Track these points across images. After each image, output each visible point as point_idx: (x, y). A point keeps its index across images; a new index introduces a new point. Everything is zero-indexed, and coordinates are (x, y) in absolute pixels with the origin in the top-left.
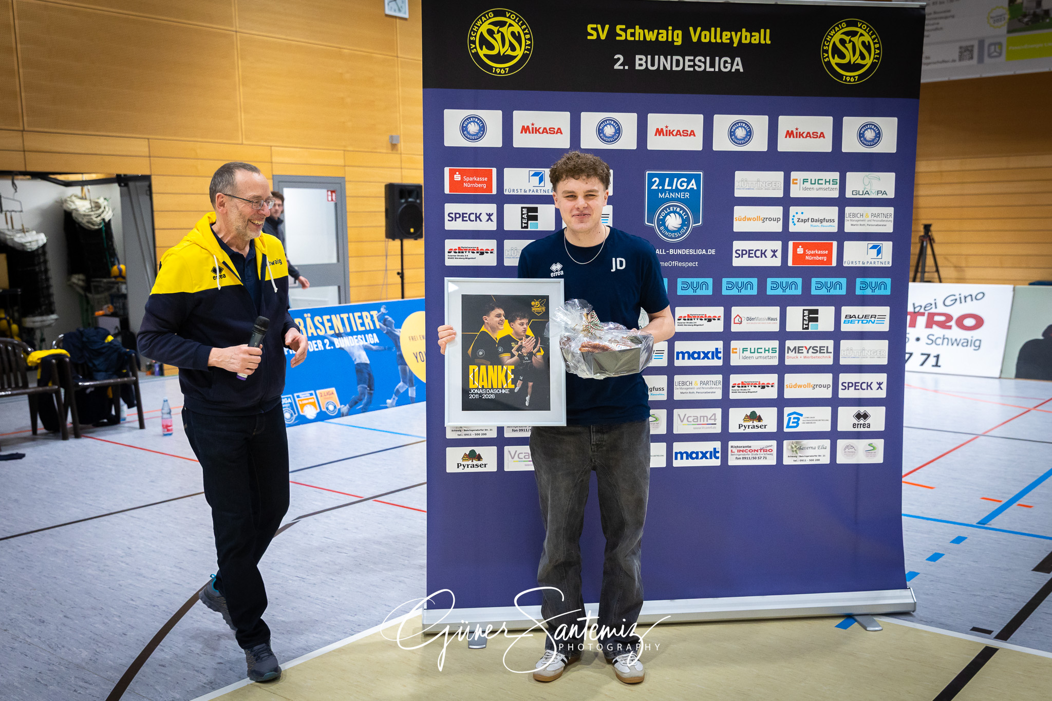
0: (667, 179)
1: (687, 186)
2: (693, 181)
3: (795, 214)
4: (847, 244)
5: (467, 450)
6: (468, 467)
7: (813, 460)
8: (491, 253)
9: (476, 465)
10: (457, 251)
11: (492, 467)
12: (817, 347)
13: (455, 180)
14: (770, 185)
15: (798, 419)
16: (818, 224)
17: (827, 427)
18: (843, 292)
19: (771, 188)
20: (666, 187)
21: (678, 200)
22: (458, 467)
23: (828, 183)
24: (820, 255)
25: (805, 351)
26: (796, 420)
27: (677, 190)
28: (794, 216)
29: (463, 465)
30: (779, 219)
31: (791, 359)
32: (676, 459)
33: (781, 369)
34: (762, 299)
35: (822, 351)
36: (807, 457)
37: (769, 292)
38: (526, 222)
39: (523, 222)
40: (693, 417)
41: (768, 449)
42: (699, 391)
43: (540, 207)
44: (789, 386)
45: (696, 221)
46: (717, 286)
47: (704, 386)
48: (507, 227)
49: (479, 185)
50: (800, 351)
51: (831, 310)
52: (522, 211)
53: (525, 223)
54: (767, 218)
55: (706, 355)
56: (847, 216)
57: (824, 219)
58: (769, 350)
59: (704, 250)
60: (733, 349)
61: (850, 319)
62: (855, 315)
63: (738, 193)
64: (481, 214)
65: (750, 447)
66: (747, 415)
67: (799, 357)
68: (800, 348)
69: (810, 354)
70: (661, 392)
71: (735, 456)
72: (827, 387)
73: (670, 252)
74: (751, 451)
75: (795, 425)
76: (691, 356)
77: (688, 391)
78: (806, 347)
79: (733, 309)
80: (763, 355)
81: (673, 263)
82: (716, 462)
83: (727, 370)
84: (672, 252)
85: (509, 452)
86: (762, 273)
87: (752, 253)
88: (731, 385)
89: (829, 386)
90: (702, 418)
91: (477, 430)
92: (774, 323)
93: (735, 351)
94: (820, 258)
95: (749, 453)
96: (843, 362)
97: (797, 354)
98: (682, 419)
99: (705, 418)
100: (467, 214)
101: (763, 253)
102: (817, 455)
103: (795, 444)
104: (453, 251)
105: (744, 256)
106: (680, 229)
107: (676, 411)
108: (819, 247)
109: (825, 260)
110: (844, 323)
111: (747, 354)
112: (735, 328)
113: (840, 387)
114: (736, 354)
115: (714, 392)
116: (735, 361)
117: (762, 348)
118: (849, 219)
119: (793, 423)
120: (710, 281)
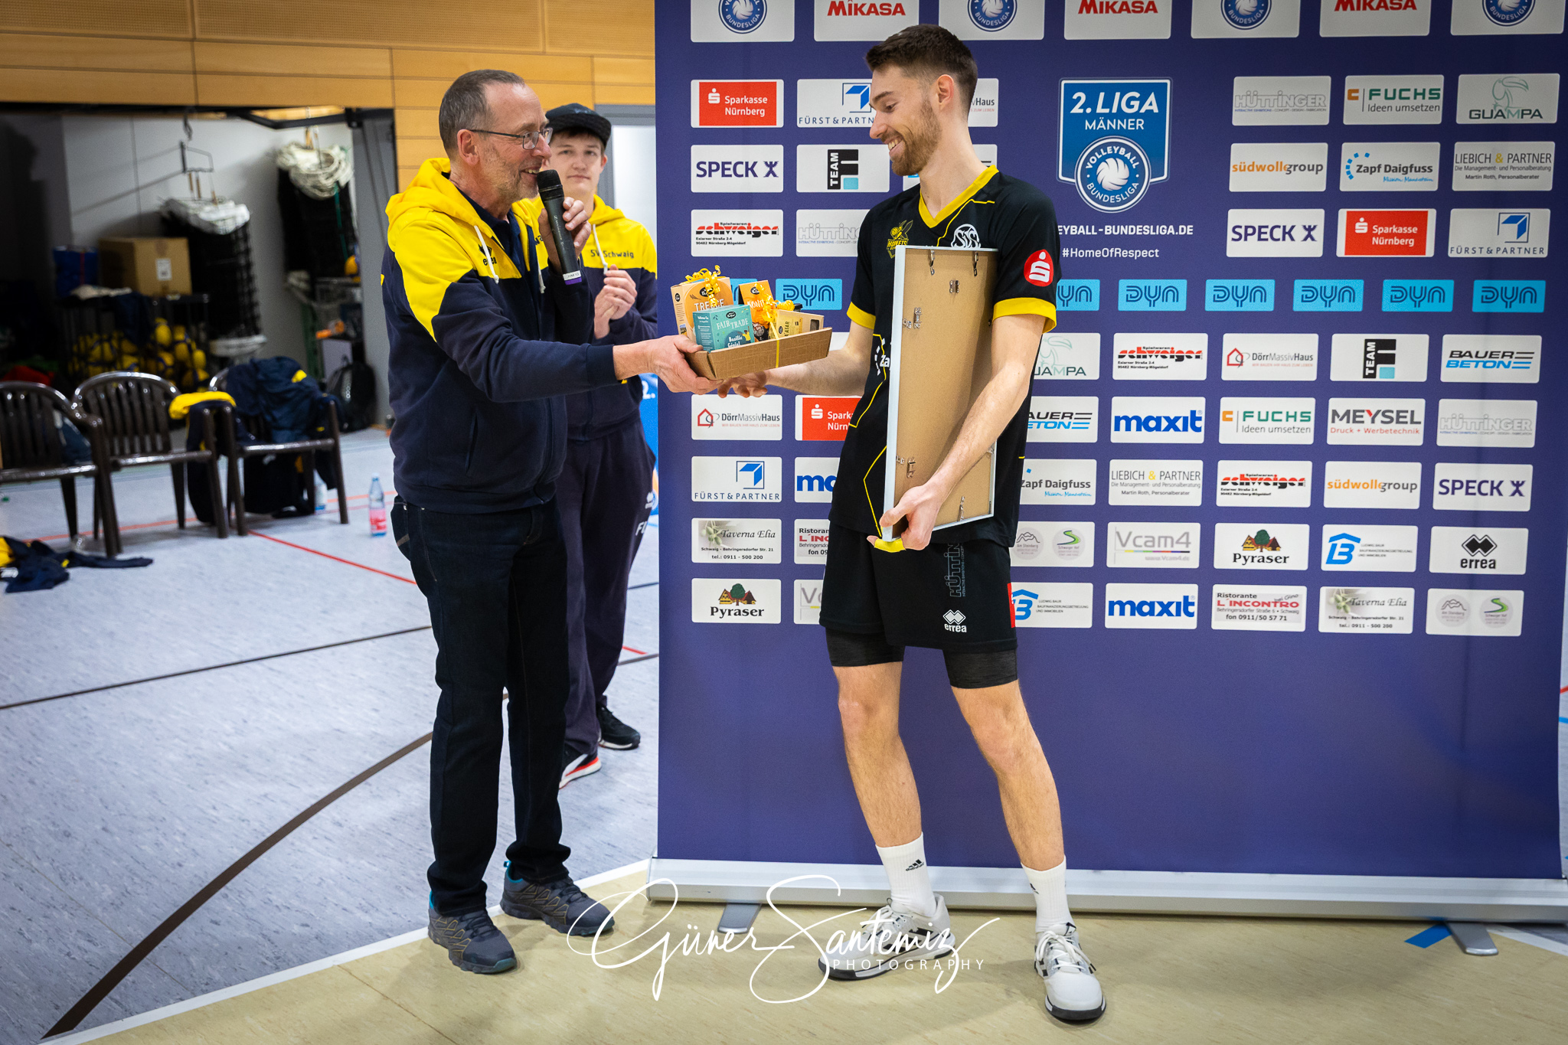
0: (1102, 95)
1: (1140, 107)
2: (1152, 98)
3: (1353, 158)
4: (1457, 215)
5: (729, 584)
6: (729, 614)
7: (1379, 626)
8: (774, 233)
9: (744, 611)
10: (713, 230)
11: (772, 615)
12: (1392, 412)
13: (710, 102)
14: (1304, 102)
15: (1352, 547)
16: (1399, 175)
17: (1409, 565)
18: (1447, 306)
19: (1305, 108)
20: (1100, 110)
21: (1122, 133)
22: (712, 614)
23: (1419, 97)
24: (1400, 236)
25: (1367, 418)
26: (1346, 550)
27: (1121, 115)
28: (1350, 161)
29: (722, 610)
30: (1319, 168)
31: (1339, 434)
32: (1111, 613)
33: (1320, 453)
34: (1283, 321)
35: (1401, 420)
36: (1367, 619)
37: (1298, 306)
38: (837, 176)
39: (832, 176)
40: (1146, 537)
41: (1290, 601)
42: (1157, 489)
43: (863, 149)
44: (1333, 484)
45: (1157, 171)
46: (1196, 295)
47: (1168, 481)
48: (802, 187)
49: (753, 112)
50: (1357, 419)
51: (1424, 339)
52: (829, 157)
53: (834, 179)
54: (1295, 166)
55: (1172, 424)
56: (1459, 160)
57: (1411, 166)
58: (1295, 417)
59: (1171, 227)
60: (1226, 413)
61: (1460, 360)
62: (1469, 352)
63: (1239, 119)
64: (755, 163)
65: (1255, 596)
66: (1249, 538)
67: (1355, 431)
68: (1358, 414)
69: (1378, 424)
70: (1085, 490)
71: (1225, 613)
72: (1411, 487)
73: (1106, 230)
74: (1256, 604)
75: (1344, 558)
76: (1143, 424)
77: (1137, 489)
78: (1369, 412)
79: (1227, 337)
80: (1283, 424)
81: (1112, 251)
82: (1190, 623)
83: (1212, 452)
84: (1109, 230)
85: (803, 590)
86: (1285, 271)
87: (1266, 233)
88: (1220, 480)
89: (1414, 487)
90: (1162, 540)
91: (747, 550)
92: (1307, 365)
93: (1228, 416)
94: (1402, 242)
95: (1252, 607)
96: (1443, 440)
97: (1351, 425)
98: (1124, 541)
99: (1169, 540)
100: (730, 163)
101: (1287, 233)
102: (1388, 616)
103: (1343, 595)
104: (705, 231)
105: (1249, 237)
106: (1124, 188)
107: (1112, 526)
108: (1400, 219)
109: (1412, 245)
110: (1448, 366)
111: (1252, 422)
112: (1228, 374)
113: (1437, 488)
114: (1230, 422)
115: (1187, 493)
116: (1228, 434)
117: (1281, 413)
118: (1462, 165)
119: (1341, 554)
120: (1182, 285)
